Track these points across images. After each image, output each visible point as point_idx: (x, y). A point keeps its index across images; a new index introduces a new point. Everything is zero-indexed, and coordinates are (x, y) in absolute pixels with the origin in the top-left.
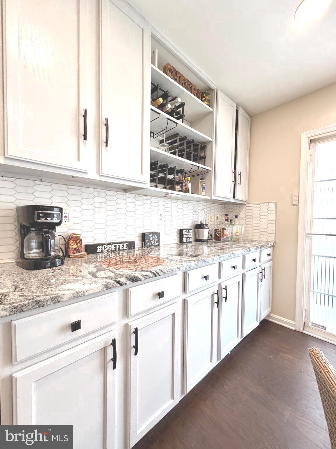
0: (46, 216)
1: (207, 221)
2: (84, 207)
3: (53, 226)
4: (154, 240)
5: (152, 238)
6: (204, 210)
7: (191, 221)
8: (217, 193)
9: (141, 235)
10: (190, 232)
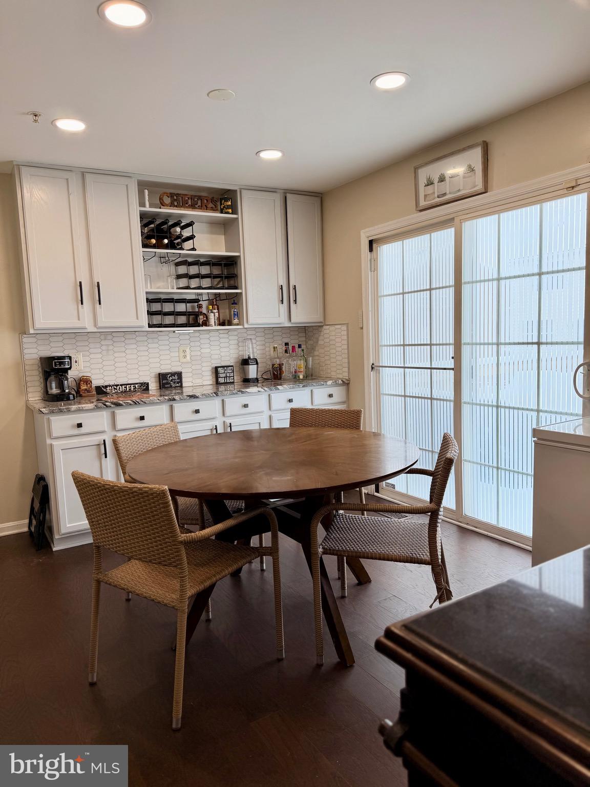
0: (61, 363)
1: (255, 355)
2: (91, 351)
3: (66, 371)
4: (173, 381)
5: (171, 378)
6: (252, 341)
7: (235, 356)
8: (250, 321)
9: (158, 376)
10: (229, 370)
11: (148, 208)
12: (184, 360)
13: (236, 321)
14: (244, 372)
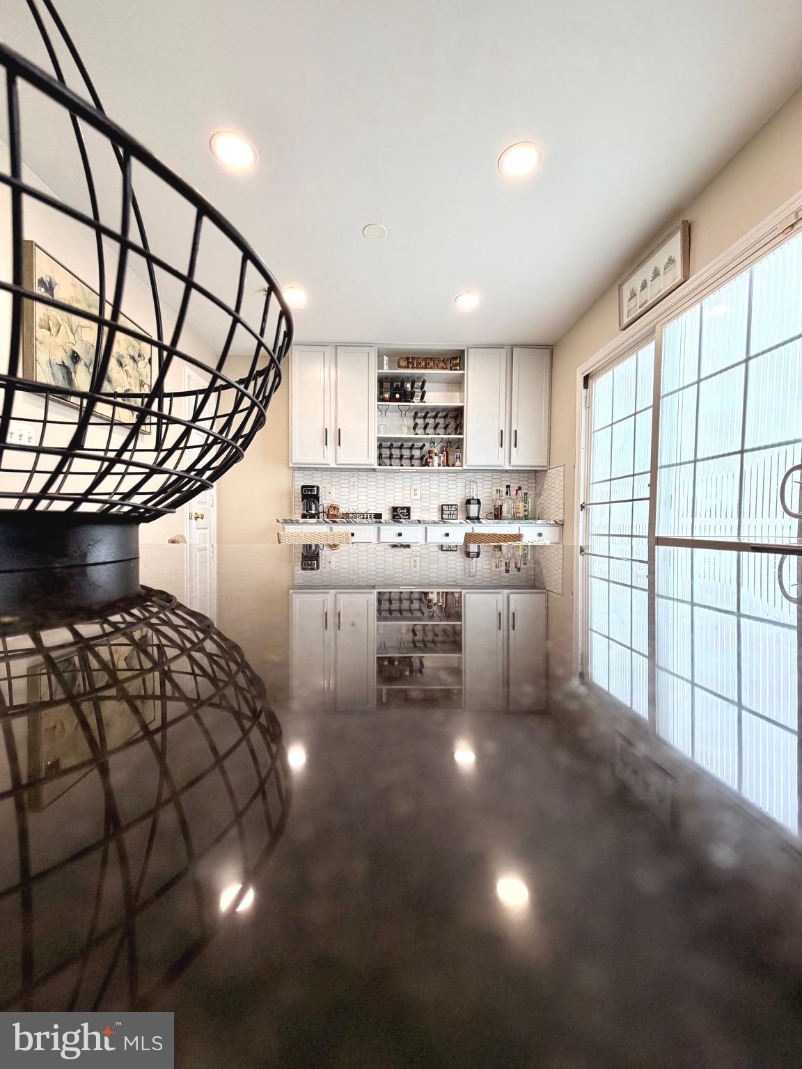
0: (313, 491)
2: (341, 485)
4: (403, 513)
5: (401, 511)
8: (470, 463)
9: (391, 508)
10: (453, 508)
11: (386, 370)
12: (416, 497)
13: (458, 463)
14: (467, 511)
